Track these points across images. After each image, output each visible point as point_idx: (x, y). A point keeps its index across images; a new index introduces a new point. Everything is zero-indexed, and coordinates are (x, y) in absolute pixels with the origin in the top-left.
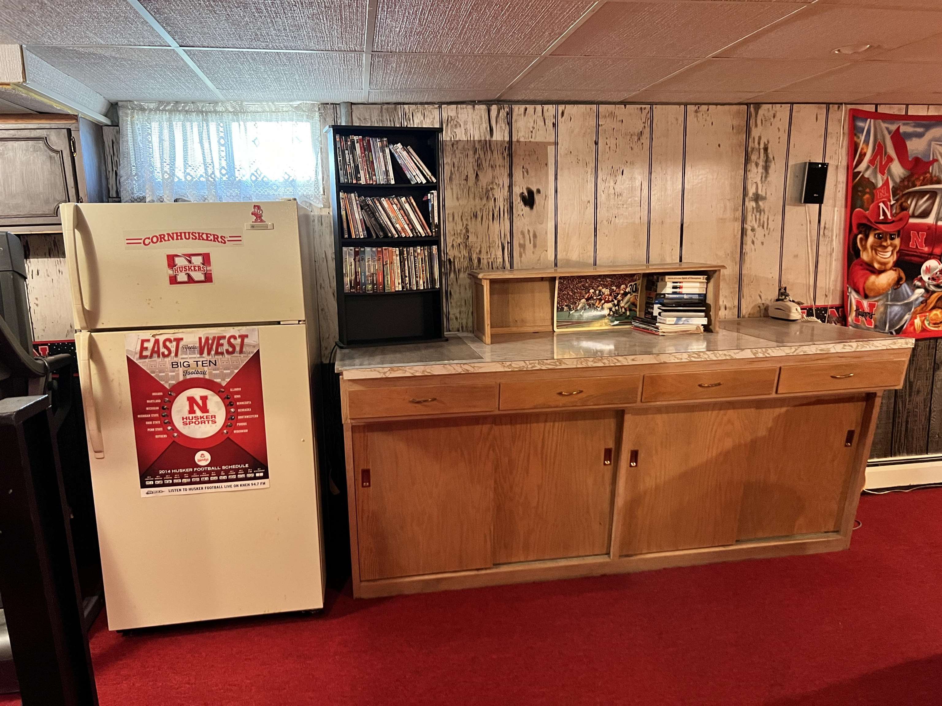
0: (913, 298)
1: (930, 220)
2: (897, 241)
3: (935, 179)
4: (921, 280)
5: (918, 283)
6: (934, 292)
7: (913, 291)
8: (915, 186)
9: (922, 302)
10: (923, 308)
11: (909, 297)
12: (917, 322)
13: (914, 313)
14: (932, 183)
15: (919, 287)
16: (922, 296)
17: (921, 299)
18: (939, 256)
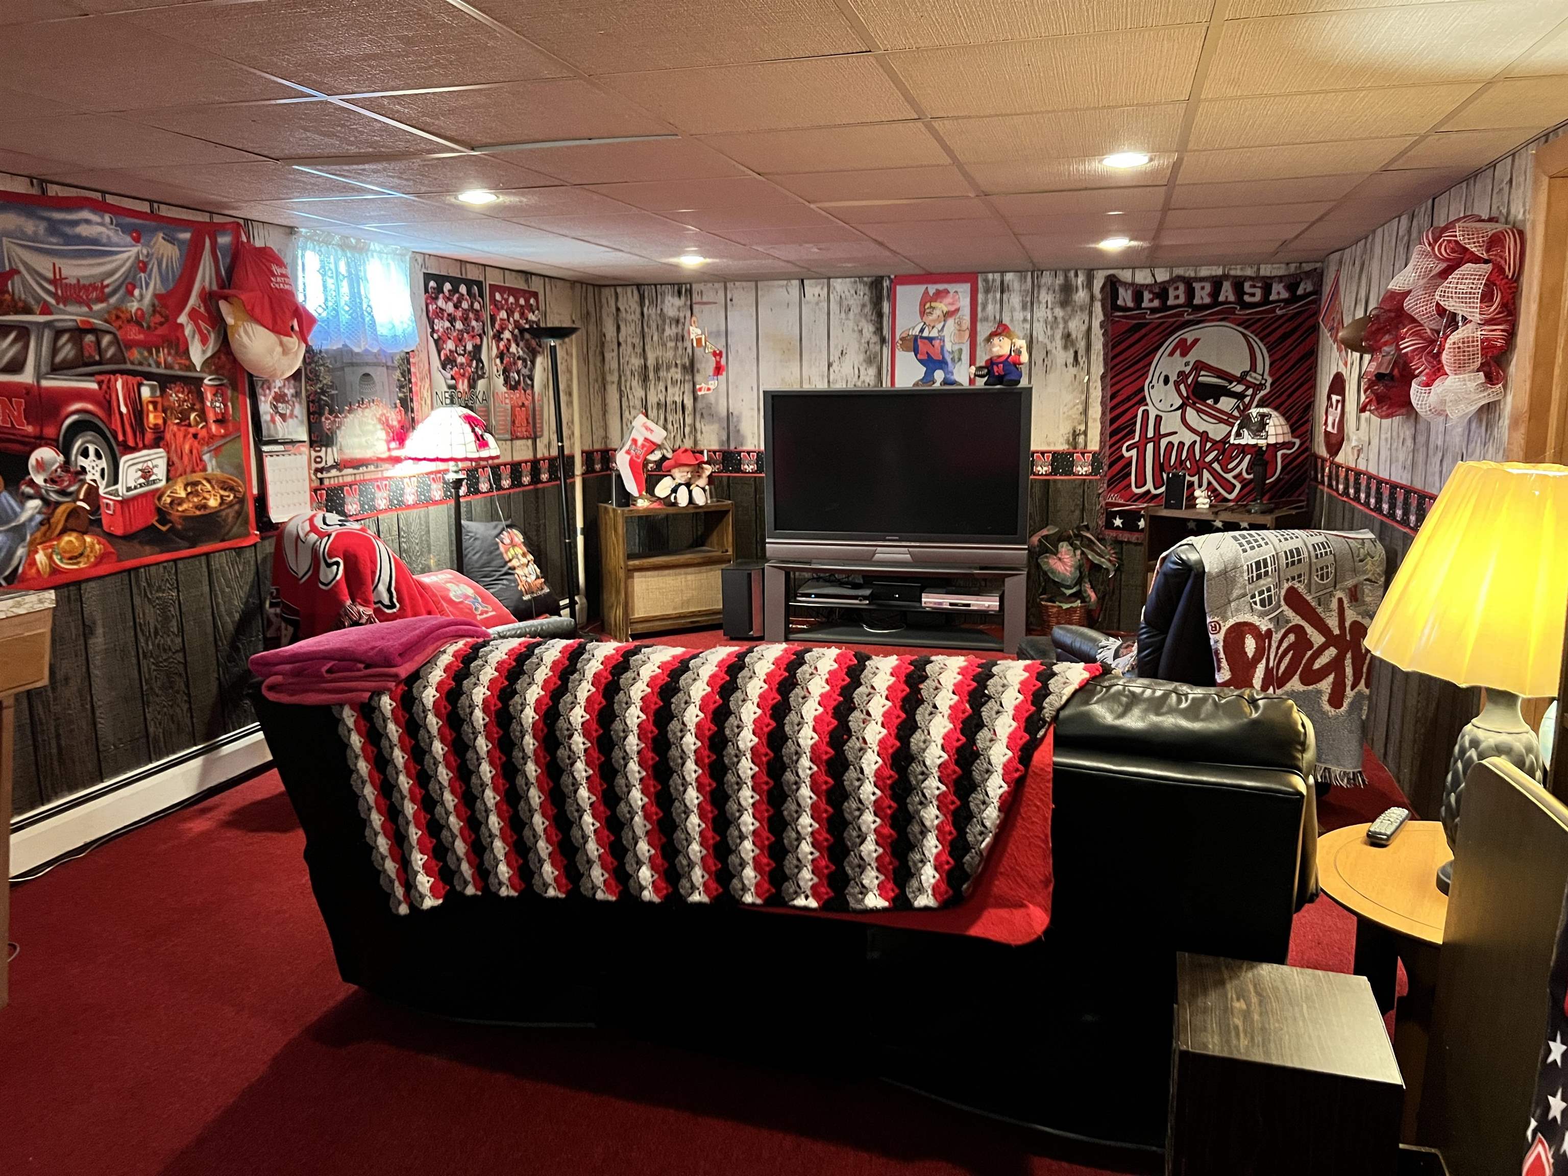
0: (24, 517)
4: (32, 483)
5: (29, 490)
6: (58, 504)
7: (22, 504)
9: (41, 523)
10: (44, 534)
11: (16, 515)
12: (40, 557)
13: (32, 543)
15: (31, 497)
16: (39, 513)
17: (39, 518)
18: (57, 440)
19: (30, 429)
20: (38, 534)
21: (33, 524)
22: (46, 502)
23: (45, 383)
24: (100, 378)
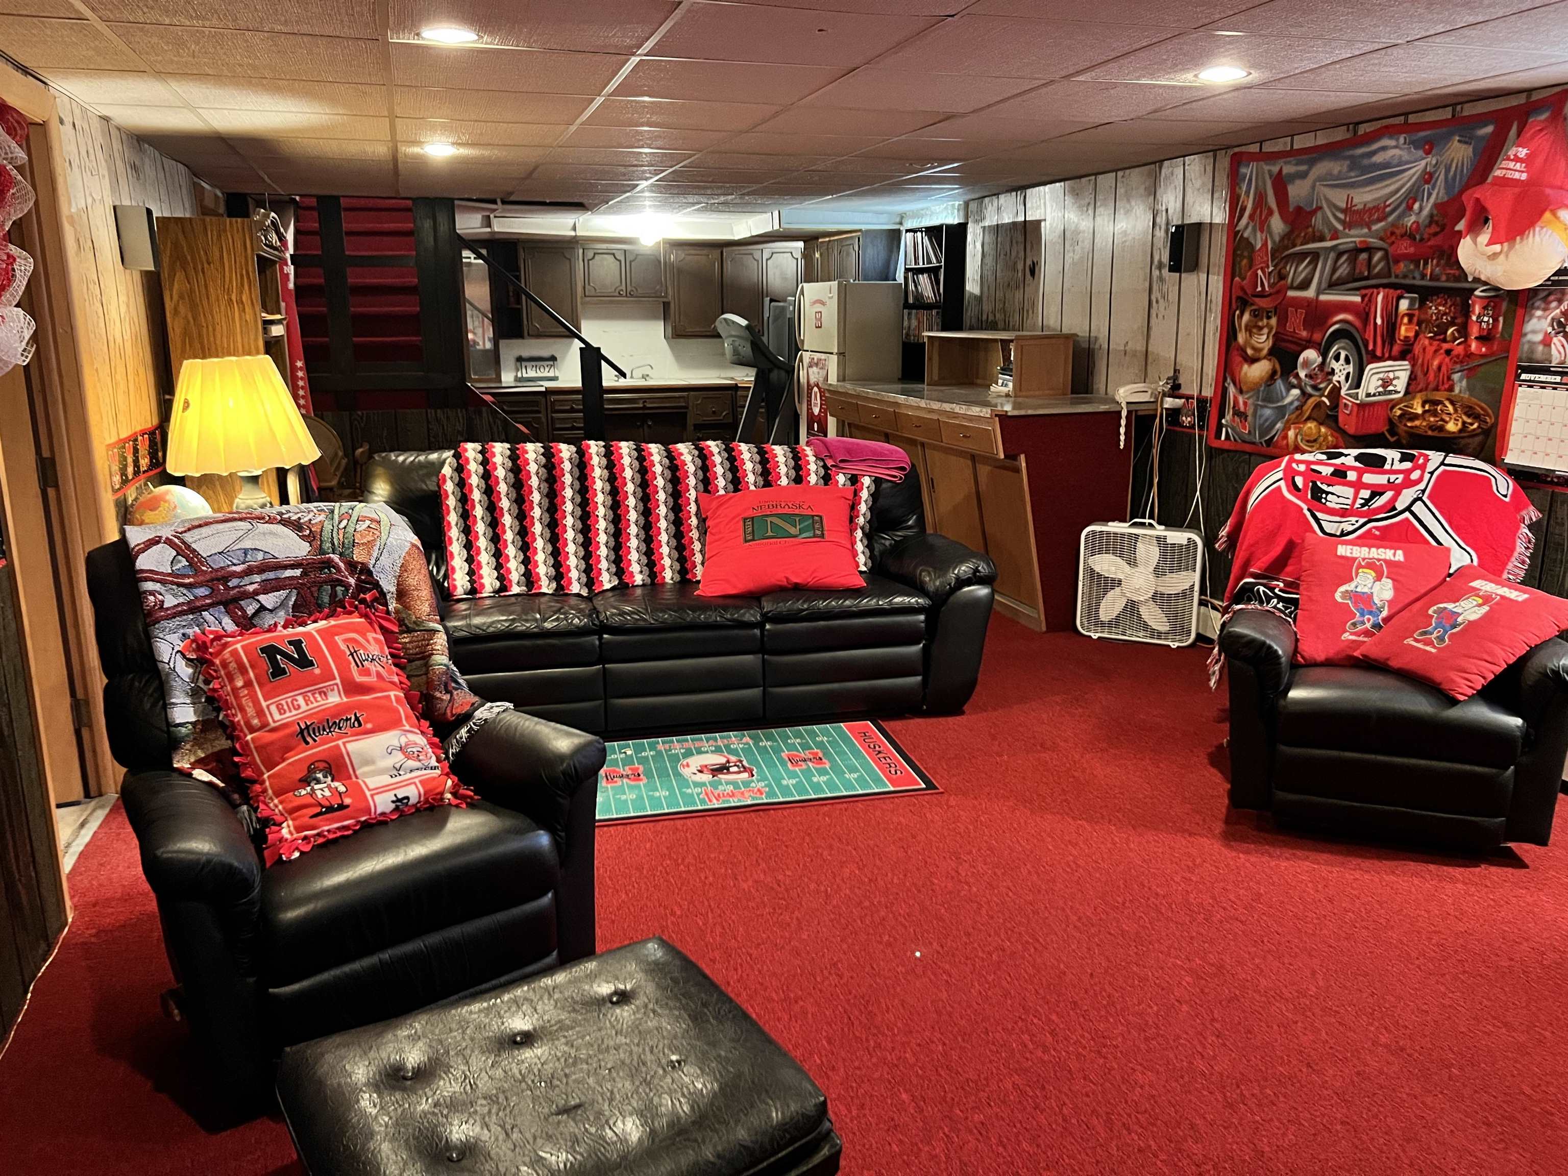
0: (1288, 400)
1: (1310, 293)
2: (1274, 321)
3: (1317, 234)
4: (1297, 376)
5: (1294, 381)
6: (1310, 396)
7: (1288, 391)
8: (1294, 246)
9: (1297, 408)
10: (1297, 417)
11: (1283, 398)
12: (1291, 434)
13: (1288, 421)
14: (1314, 241)
15: (1294, 387)
16: (1297, 399)
17: (1296, 404)
18: (1320, 344)
19: (1304, 334)
20: (1294, 416)
21: (1293, 407)
22: (1303, 393)
23: (1323, 297)
24: (1364, 292)
